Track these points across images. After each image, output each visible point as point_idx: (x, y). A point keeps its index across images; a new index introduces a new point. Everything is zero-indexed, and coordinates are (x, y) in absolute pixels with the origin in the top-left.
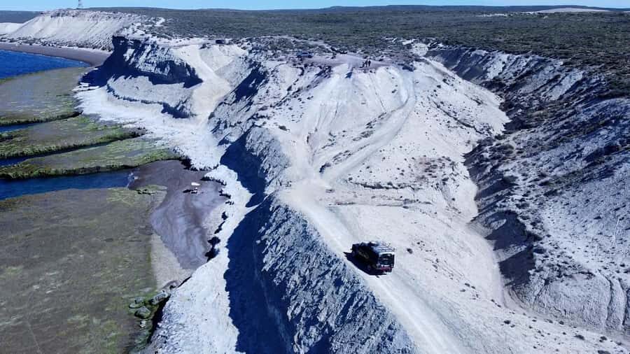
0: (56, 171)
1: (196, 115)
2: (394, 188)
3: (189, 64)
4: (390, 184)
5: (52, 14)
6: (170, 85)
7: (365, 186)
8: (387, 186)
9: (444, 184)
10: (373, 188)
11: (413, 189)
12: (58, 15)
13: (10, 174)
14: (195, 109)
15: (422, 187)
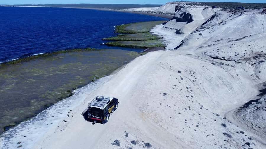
0: (123, 45)
1: (183, 33)
2: (225, 60)
3: (191, 14)
4: (224, 58)
5: (170, 3)
6: (182, 23)
7: (210, 56)
8: (221, 58)
9: (259, 64)
10: (214, 58)
11: (236, 62)
12: (172, 3)
13: (110, 44)
14: (184, 31)
15: (242, 62)
